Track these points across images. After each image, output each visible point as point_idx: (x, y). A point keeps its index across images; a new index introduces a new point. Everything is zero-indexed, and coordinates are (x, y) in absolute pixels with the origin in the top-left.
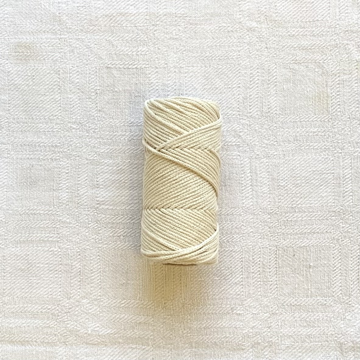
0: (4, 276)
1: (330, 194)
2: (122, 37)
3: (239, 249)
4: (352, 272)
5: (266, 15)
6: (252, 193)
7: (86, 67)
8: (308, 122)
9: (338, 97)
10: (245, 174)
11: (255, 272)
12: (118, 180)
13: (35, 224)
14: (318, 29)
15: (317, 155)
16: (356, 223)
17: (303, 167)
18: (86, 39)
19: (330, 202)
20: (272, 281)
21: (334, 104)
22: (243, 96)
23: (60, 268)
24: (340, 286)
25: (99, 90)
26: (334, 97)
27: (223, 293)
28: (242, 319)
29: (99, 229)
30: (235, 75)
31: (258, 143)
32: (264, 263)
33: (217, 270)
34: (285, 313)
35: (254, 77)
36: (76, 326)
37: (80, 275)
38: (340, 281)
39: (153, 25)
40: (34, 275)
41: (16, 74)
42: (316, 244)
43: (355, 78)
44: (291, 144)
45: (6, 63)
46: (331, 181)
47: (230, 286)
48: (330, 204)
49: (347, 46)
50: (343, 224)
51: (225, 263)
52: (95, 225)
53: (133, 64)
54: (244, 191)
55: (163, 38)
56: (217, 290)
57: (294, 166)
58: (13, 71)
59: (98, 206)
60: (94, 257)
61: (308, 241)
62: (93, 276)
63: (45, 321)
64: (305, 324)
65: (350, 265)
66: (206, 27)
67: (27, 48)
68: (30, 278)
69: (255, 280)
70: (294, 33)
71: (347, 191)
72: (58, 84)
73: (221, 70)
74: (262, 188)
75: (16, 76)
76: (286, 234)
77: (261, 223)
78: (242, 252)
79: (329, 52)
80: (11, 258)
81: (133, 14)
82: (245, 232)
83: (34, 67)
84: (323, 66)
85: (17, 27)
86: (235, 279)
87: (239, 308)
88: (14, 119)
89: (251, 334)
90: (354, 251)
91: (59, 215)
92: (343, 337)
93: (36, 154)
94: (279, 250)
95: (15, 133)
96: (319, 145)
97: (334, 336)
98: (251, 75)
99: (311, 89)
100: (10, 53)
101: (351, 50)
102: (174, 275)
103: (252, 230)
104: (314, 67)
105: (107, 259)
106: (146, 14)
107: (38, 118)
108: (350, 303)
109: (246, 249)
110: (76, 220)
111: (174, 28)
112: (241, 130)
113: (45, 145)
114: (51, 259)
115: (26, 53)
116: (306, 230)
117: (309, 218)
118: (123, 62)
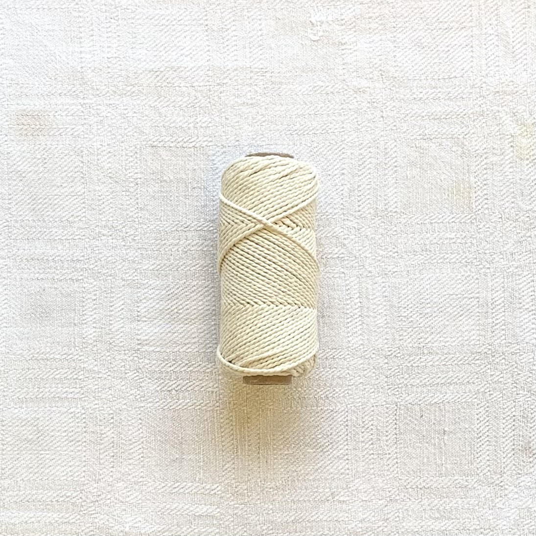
0: (3, 450)
1: (473, 327)
2: (173, 102)
3: (343, 409)
4: (504, 440)
5: (381, 70)
6: (361, 327)
7: (121, 145)
8: (441, 225)
9: (485, 187)
10: (352, 299)
11: (366, 442)
12: (168, 309)
13: (48, 374)
14: (456, 89)
15: (455, 271)
16: (510, 369)
17: (435, 289)
18: (121, 105)
19: (473, 340)
20: (389, 454)
21: (480, 198)
22: (349, 186)
23: (85, 437)
24: (488, 460)
25: (140, 178)
26: (479, 188)
27: (319, 471)
28: (348, 508)
29: (141, 380)
30: (336, 156)
31: (370, 255)
32: (379, 428)
33: (311, 438)
34: (408, 500)
35: (364, 160)
36: (108, 520)
37: (113, 447)
38: (488, 453)
39: (218, 84)
40: (46, 448)
41: (19, 156)
42: (453, 400)
43: (509, 161)
44: (418, 256)
45: (4, 140)
46: (474, 310)
47: (329, 462)
48: (473, 342)
49: (497, 114)
50: (491, 371)
51: (323, 429)
52: (135, 375)
53: (190, 141)
54: (350, 324)
55: (232, 102)
56: (311, 467)
57: (422, 287)
58: (14, 152)
59: (139, 347)
60: (133, 421)
61: (442, 396)
62: (132, 449)
63: (63, 514)
64: (437, 515)
65: (501, 430)
66: (294, 87)
67: (35, 119)
68: (42, 452)
69: (366, 452)
70: (421, 95)
71: (497, 324)
72: (82, 170)
73: (316, 149)
74: (376, 319)
75: (19, 159)
76: (410, 386)
77: (374, 370)
78: (347, 412)
79: (471, 123)
80: (13, 423)
81: (190, 68)
82: (351, 384)
83: (45, 146)
84: (463, 143)
85: (21, 87)
86: (337, 451)
87: (342, 493)
88: (17, 221)
90: (507, 410)
91: (82, 361)
92: (492, 533)
93: (48, 272)
94: (400, 408)
95: (18, 241)
96: (458, 257)
97: (479, 532)
98: (361, 157)
99: (446, 177)
100: (10, 126)
101: (503, 119)
102: (249, 446)
103: (361, 381)
104: (450, 145)
105: (153, 424)
106: (208, 68)
107: (51, 219)
108: (501, 484)
109: (353, 408)
110: (108, 368)
111: (249, 89)
112: (346, 236)
113: (62, 259)
114: (71, 425)
115: (33, 126)
116: (439, 380)
117: (444, 363)
118: (174, 139)
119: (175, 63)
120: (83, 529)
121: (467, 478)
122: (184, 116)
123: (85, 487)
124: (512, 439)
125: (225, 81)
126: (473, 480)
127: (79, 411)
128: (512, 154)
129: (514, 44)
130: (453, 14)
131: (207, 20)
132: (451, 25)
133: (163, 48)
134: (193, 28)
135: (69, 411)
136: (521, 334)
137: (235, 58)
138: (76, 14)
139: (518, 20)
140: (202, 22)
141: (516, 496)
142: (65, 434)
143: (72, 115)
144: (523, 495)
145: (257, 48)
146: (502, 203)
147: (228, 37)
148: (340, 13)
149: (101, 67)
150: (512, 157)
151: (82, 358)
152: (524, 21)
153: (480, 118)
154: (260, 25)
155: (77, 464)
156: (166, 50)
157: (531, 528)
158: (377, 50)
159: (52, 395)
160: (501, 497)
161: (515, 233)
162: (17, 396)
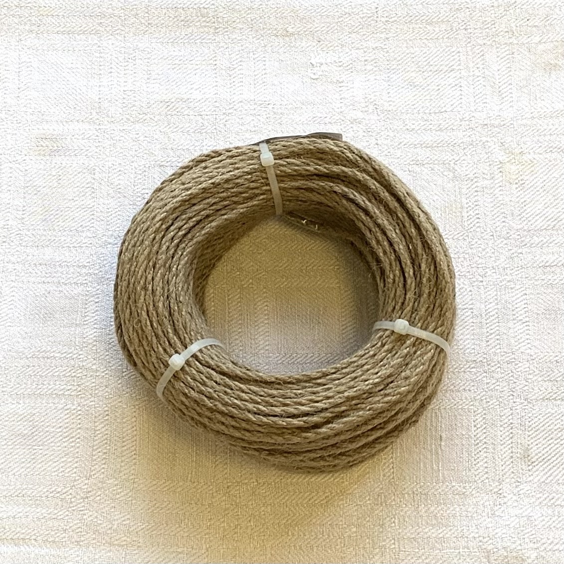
119: (185, 95)
120: (71, 525)
121: (464, 485)
122: (191, 140)
123: (75, 483)
124: (509, 446)
125: (231, 111)
126: (471, 487)
127: (74, 407)
129: (500, 84)
130: (442, 59)
131: (216, 60)
132: (441, 68)
133: (175, 83)
135: (66, 408)
136: (516, 344)
138: (98, 55)
139: (503, 64)
140: (211, 62)
141: (516, 504)
142: (60, 430)
143: (88, 138)
144: (523, 503)
145: (261, 84)
146: (494, 222)
147: (235, 75)
148: (338, 56)
149: (117, 99)
150: (502, 181)
151: (81, 356)
152: (509, 65)
156: (178, 84)
158: (372, 87)
159: (50, 392)
160: (500, 504)
161: (507, 249)
162: (15, 391)
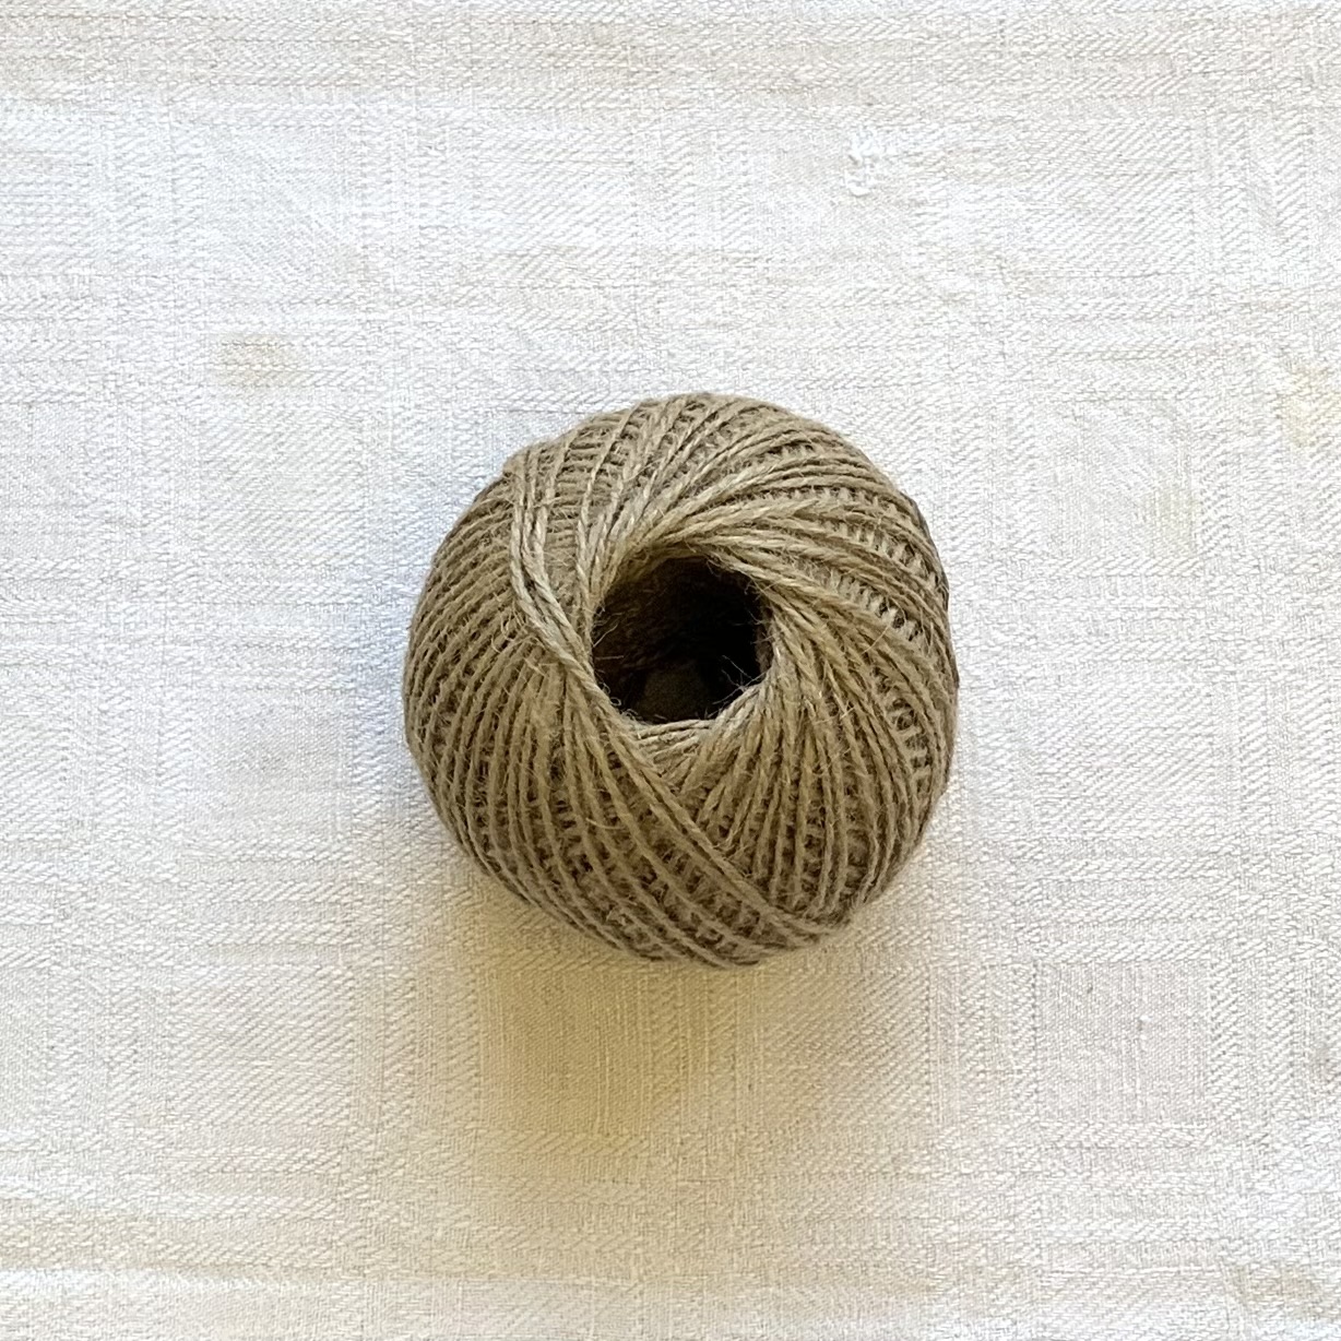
0: (171, 1058)
1: (1202, 798)
2: (556, 320)
3: (918, 972)
4: (1271, 1043)
5: (999, 257)
7: (444, 407)
8: (1130, 581)
9: (1223, 502)
11: (969, 1044)
13: (275, 893)
14: (1158, 299)
15: (1160, 678)
16: (1283, 888)
17: (1117, 715)
18: (447, 324)
19: (1202, 825)
20: (1020, 1071)
21: (1211, 523)
22: (930, 497)
23: (351, 1030)
24: (1235, 1088)
26: (1209, 503)
27: (867, 1108)
28: (928, 1191)
29: (478, 907)
30: (905, 434)
31: (977, 642)
32: (996, 1014)
33: (848, 1038)
34: (1062, 1174)
35: (964, 442)
36: (398, 1215)
37: (412, 1051)
38: (1235, 1071)
39: (655, 283)
40: (266, 1054)
41: (226, 429)
42: (1158, 956)
43: (1274, 447)
44: (1081, 645)
45: (195, 394)
46: (1203, 761)
47: (888, 1089)
48: (1201, 830)
49: (1246, 350)
50: (1241, 894)
51: (874, 1017)
55: (683, 321)
56: (849, 1100)
57: (1088, 712)
58: (216, 420)
61: (1134, 946)
64: (1126, 1208)
65: (1264, 1021)
66: (816, 290)
67: (262, 351)
68: (255, 1063)
69: (968, 1067)
70: (1084, 310)
71: (1253, 792)
72: (358, 460)
73: (862, 419)
74: (989, 780)
75: (225, 434)
76: (1064, 924)
77: (986, 890)
78: (928, 979)
79: (1192, 367)
81: (593, 249)
82: (937, 918)
84: (1174, 410)
85: (235, 287)
86: (904, 1064)
87: (916, 1158)
89: (955, 1239)
90: (1276, 977)
91: (350, 864)
92: (1245, 1248)
93: (281, 674)
94: (1043, 972)
95: (218, 608)
96: (1165, 649)
97: (1218, 1245)
98: (958, 436)
99: (1139, 480)
101: (1259, 362)
102: (711, 1053)
103: (958, 912)
104: (1147, 413)
106: (632, 250)
107: (291, 562)
108: (1266, 1140)
109: (940, 971)
110: (405, 880)
111: (719, 294)
113: (313, 645)
114: (321, 1003)
115: (258, 367)
116: (1127, 912)
117: (1138, 875)
118: (558, 396)
119: (564, 239)
120: (341, 1233)
121: (1190, 1126)
122: (579, 348)
123: (348, 1141)
124: (1287, 1041)
125: (668, 277)
126: (1203, 1130)
127: (339, 972)
128: (1278, 434)
129: (1280, 207)
130: (1150, 145)
131: (631, 152)
132: (1149, 167)
133: (537, 208)
134: (603, 169)
135: (319, 973)
136: (1307, 813)
137: (691, 230)
139: (1288, 157)
140: (620, 156)
141: (1299, 1167)
142: (309, 1023)
144: (1314, 1164)
145: (737, 210)
146: (1260, 534)
147: (676, 188)
148: (912, 140)
149: (406, 247)
150: (1280, 439)
151: (350, 857)
152: (1300, 160)
153: (1211, 359)
154: (744, 163)
155: (332, 1089)
157: (1332, 1238)
158: (990, 216)
159: (282, 939)
160: (1265, 1168)
161: (1289, 598)
162: (205, 938)
